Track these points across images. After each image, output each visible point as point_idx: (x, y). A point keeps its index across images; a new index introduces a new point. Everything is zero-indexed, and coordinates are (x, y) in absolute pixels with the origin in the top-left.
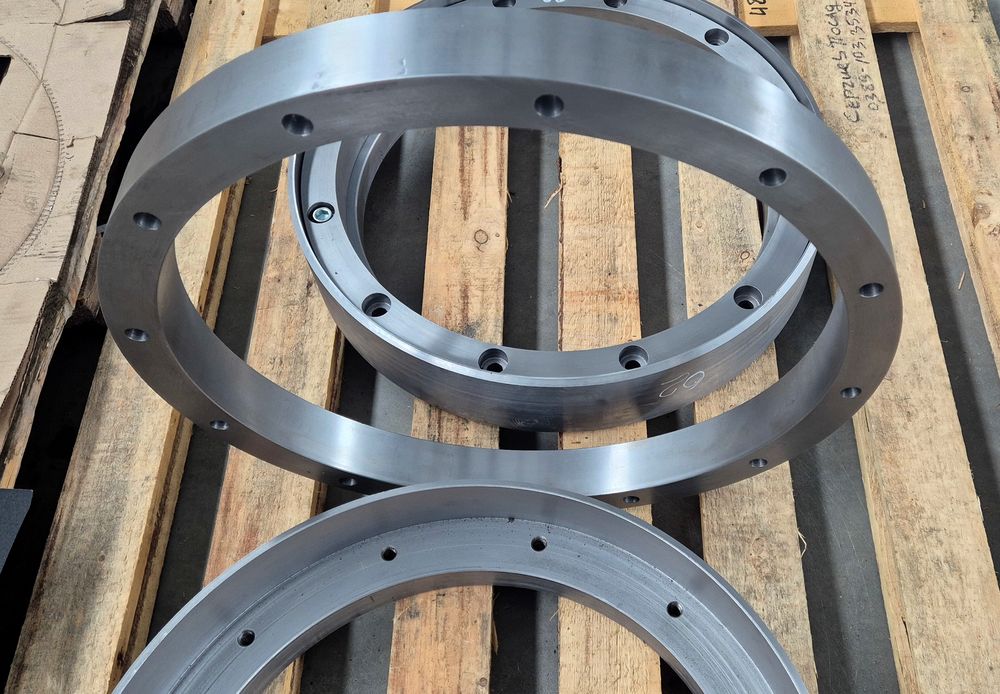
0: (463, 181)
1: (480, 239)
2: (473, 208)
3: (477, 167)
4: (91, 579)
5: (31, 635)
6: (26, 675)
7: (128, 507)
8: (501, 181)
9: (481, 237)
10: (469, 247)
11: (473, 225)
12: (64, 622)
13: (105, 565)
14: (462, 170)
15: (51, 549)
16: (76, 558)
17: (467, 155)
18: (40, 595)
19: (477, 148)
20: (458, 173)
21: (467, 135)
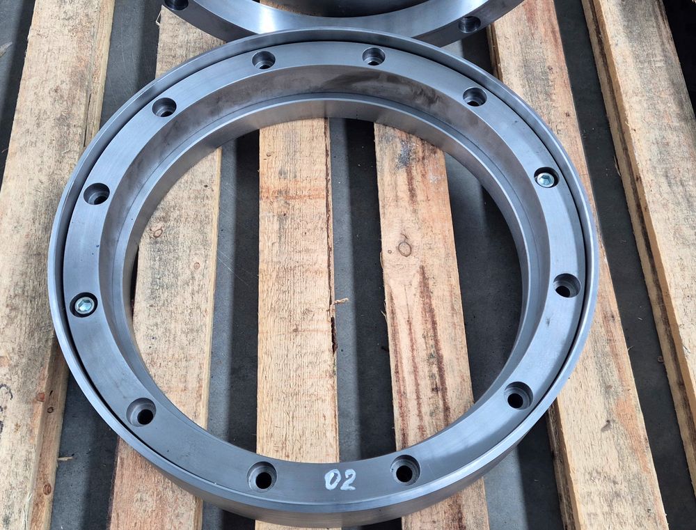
0: (431, 311)
1: (405, 244)
2: (417, 280)
3: (419, 327)
8: (393, 313)
9: (405, 249)
10: (416, 239)
11: (415, 261)
14: (434, 323)
17: (432, 342)
19: (422, 353)
20: (437, 319)
21: (435, 370)
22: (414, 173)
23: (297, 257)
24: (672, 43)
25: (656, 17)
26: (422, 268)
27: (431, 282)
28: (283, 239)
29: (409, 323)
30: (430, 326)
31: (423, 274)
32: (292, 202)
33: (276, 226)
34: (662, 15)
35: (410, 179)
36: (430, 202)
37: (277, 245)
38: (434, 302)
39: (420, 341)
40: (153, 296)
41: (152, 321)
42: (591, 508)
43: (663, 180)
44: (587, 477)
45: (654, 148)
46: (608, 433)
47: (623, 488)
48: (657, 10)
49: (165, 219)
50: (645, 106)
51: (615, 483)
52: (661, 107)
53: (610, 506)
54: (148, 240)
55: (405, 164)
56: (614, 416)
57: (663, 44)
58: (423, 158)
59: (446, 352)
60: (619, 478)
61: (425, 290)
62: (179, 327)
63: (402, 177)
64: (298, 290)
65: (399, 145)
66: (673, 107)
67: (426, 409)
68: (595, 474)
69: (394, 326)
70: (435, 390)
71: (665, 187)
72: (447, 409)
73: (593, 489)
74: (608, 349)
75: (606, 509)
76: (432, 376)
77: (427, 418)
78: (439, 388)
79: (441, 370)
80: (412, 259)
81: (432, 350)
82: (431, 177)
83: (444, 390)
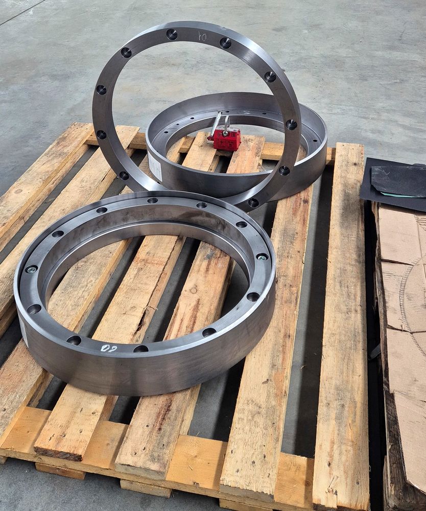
0: (195, 317)
1: (194, 290)
2: (194, 303)
3: (186, 322)
10: (201, 288)
22: (212, 262)
23: (140, 285)
24: (363, 232)
25: (358, 222)
26: (199, 300)
27: (200, 306)
28: (136, 278)
29: (182, 320)
30: (192, 323)
31: (199, 302)
32: (147, 264)
33: (136, 272)
34: (362, 221)
35: (209, 265)
36: (215, 275)
37: (132, 279)
38: (198, 314)
39: (184, 328)
40: (65, 289)
41: (60, 298)
42: (241, 416)
43: (338, 285)
44: (246, 402)
45: (339, 271)
46: (265, 385)
47: (263, 411)
48: (360, 219)
49: (85, 262)
50: (340, 253)
51: (260, 407)
52: (348, 255)
53: (253, 417)
54: (74, 268)
55: (209, 258)
56: (272, 378)
57: (358, 231)
58: (219, 257)
60: (263, 406)
61: (196, 308)
62: (70, 303)
63: (205, 263)
64: (133, 298)
65: (209, 251)
66: (354, 256)
68: (250, 401)
69: (174, 320)
71: (338, 287)
73: (246, 407)
74: (281, 349)
75: (250, 418)
80: (195, 295)
82: (220, 265)
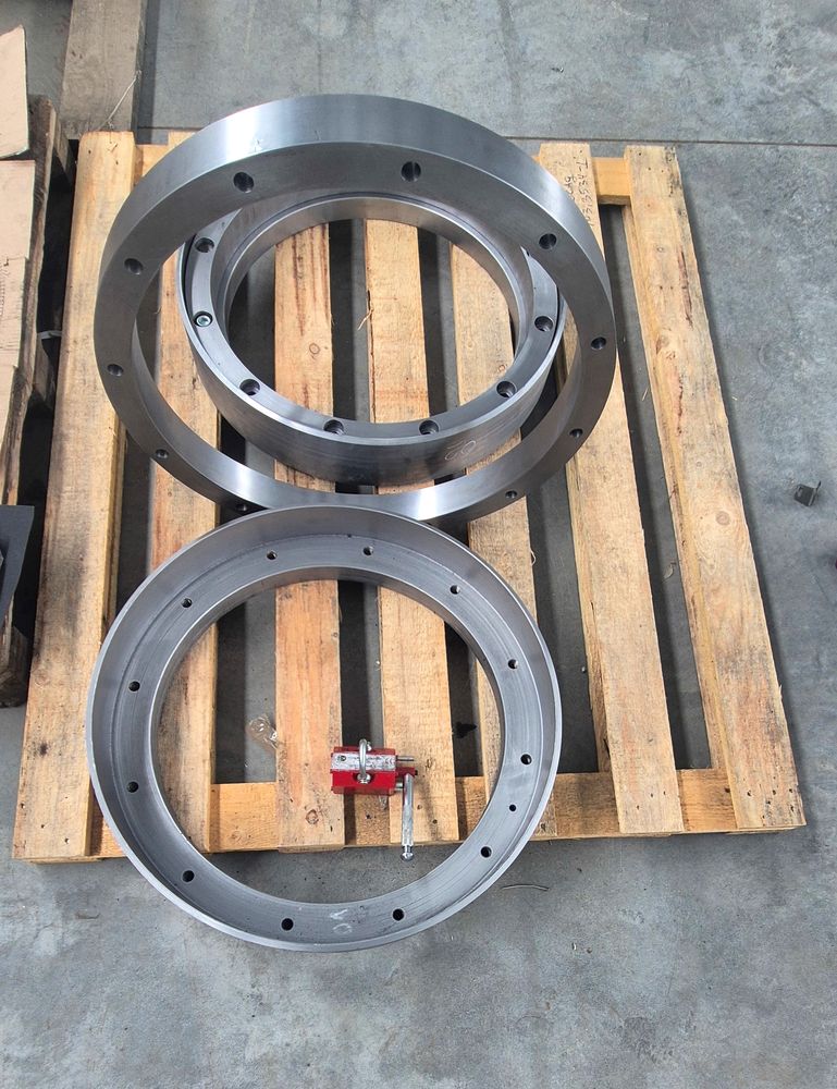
0: (298, 306)
1: (314, 351)
2: (307, 327)
3: (308, 294)
4: (77, 573)
5: (45, 604)
6: (47, 627)
7: (93, 528)
8: (326, 306)
9: (315, 349)
10: (306, 356)
11: (308, 340)
12: (64, 597)
13: (84, 563)
14: (297, 298)
15: (46, 553)
16: (65, 558)
17: (300, 286)
18: (45, 581)
19: (307, 280)
20: (294, 300)
21: (299, 270)
26: (302, 335)
27: (297, 324)
28: (408, 361)
29: (315, 299)
30: (300, 296)
31: (302, 331)
32: (402, 389)
33: (413, 371)
36: (291, 382)
37: (412, 357)
38: (296, 311)
39: (308, 287)
59: (291, 280)
61: (301, 320)
62: (476, 305)
64: (395, 325)
67: (308, 248)
70: (300, 258)
72: (294, 247)
76: (302, 266)
77: (308, 242)
78: (297, 259)
79: (296, 270)
81: (300, 281)
83: (295, 258)
